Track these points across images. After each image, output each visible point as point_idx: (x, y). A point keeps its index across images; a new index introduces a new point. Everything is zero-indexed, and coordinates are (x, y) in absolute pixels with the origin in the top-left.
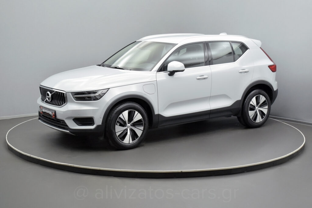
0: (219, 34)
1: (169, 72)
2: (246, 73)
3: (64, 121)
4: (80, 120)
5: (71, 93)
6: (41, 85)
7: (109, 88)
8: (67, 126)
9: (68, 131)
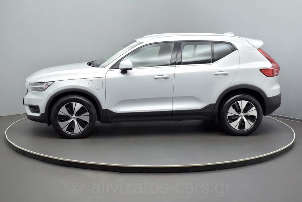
0: (223, 34)
1: (121, 69)
2: (224, 76)
4: (32, 108)
5: (29, 83)
7: (54, 81)
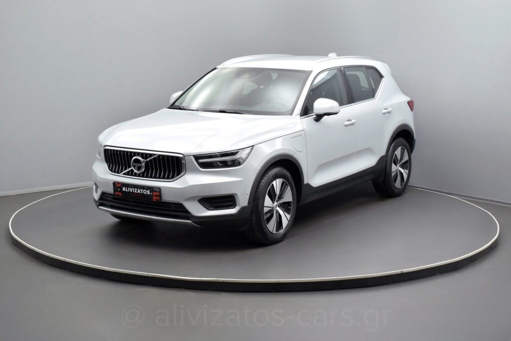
1: (315, 116)
2: (389, 114)
3: (181, 205)
4: (210, 201)
5: (194, 156)
6: (105, 146)
7: (253, 146)
8: (188, 212)
9: (190, 221)
